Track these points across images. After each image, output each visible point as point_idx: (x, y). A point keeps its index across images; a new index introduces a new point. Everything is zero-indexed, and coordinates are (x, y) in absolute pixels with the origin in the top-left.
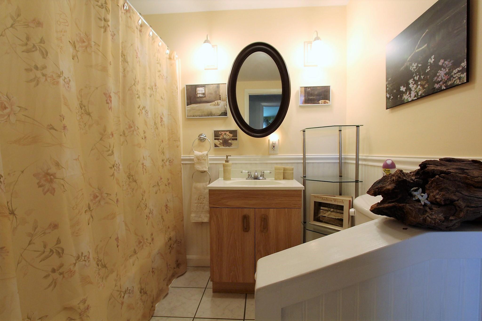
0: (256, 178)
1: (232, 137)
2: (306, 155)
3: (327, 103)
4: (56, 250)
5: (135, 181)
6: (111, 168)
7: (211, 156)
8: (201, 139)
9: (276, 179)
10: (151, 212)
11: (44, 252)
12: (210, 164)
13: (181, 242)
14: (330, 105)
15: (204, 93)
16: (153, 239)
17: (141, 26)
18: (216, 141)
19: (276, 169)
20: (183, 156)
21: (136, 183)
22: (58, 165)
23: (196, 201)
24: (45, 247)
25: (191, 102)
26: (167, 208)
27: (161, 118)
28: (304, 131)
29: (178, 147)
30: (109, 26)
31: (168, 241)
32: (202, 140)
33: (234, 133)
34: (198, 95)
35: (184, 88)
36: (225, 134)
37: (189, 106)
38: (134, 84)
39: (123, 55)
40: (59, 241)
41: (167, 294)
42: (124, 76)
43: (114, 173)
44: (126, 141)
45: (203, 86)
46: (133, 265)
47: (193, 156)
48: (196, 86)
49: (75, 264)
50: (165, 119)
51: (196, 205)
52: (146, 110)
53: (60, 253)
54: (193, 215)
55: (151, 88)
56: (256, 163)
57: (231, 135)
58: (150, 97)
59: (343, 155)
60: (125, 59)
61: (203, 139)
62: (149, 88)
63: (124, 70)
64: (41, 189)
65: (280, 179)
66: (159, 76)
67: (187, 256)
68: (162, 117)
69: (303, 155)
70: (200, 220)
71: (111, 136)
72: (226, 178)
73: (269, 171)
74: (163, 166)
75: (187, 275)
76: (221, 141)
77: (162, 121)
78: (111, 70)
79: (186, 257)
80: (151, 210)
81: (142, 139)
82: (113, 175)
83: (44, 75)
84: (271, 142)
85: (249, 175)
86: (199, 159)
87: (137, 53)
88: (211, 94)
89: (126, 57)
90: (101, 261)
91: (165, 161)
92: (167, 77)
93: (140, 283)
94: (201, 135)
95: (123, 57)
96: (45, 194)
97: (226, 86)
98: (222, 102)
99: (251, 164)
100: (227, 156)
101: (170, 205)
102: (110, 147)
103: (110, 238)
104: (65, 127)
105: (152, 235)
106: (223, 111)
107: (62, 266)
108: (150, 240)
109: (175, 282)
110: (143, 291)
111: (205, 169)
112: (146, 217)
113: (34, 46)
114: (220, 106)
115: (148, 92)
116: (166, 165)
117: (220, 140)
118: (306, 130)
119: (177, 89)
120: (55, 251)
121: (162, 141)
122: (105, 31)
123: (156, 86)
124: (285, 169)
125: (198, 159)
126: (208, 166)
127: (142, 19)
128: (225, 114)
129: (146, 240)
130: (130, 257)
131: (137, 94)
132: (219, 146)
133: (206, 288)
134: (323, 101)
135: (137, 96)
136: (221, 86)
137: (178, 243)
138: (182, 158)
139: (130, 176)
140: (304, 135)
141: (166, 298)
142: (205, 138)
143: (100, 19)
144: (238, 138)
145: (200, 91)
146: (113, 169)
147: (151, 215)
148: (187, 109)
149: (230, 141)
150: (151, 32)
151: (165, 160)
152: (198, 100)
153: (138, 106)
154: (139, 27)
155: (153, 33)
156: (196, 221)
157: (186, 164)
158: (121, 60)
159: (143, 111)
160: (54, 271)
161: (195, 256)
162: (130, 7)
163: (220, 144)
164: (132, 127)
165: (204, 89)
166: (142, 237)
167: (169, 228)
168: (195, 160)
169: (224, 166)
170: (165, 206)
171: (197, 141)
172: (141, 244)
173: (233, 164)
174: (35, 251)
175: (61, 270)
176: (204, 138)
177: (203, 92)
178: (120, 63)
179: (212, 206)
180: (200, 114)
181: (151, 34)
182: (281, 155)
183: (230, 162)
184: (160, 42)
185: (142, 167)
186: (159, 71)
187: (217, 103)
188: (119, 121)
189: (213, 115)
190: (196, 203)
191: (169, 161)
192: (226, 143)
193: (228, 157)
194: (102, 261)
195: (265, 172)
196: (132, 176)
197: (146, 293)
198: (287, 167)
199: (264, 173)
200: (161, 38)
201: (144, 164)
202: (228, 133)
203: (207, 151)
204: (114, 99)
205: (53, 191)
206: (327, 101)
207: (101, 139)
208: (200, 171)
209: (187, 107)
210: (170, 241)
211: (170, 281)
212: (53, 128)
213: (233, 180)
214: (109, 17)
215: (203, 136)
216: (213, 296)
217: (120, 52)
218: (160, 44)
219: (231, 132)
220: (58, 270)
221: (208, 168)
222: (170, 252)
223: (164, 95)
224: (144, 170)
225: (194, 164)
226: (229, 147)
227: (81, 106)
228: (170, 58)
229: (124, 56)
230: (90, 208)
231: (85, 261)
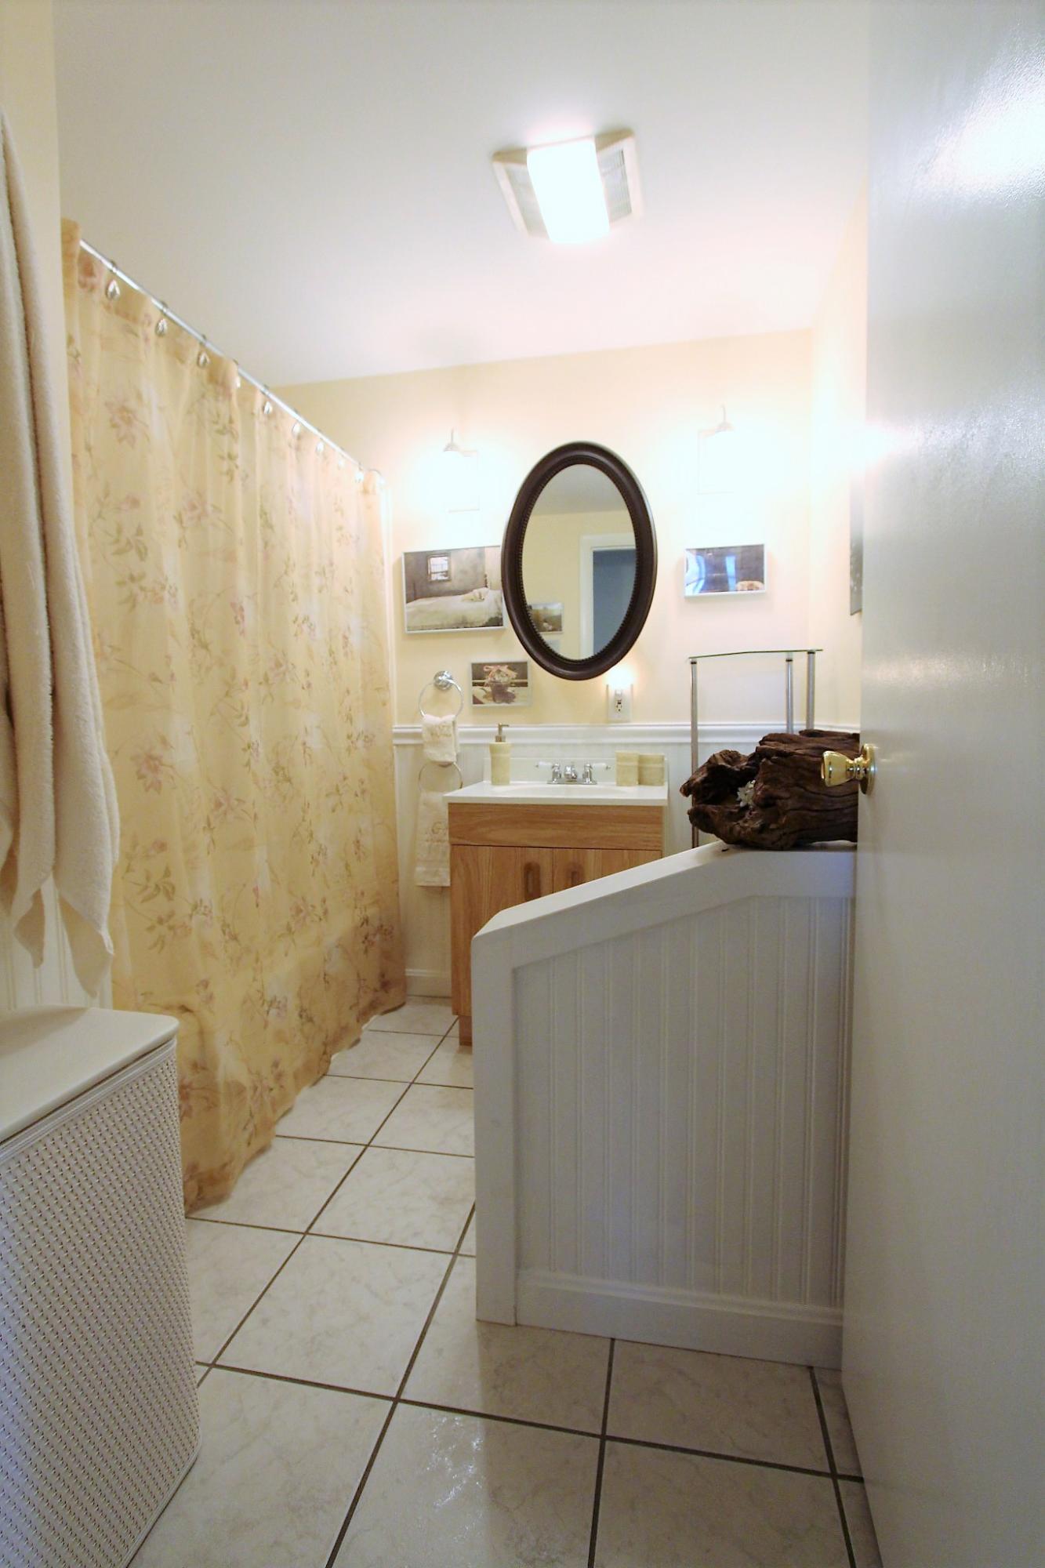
0: (572, 780)
1: (516, 678)
2: (699, 723)
3: (757, 588)
4: (164, 887)
5: (289, 780)
6: (244, 750)
7: (465, 726)
8: (440, 683)
9: (619, 784)
10: (322, 851)
11: (146, 887)
12: (462, 745)
13: (391, 932)
14: (763, 594)
15: (447, 572)
16: (326, 912)
17: (299, 438)
18: (478, 688)
19: (620, 758)
20: (398, 726)
21: (291, 783)
22: (164, 742)
23: (426, 836)
24: (148, 878)
25: (415, 594)
26: (358, 848)
27: (345, 638)
28: (694, 663)
29: (384, 704)
30: (237, 467)
31: (360, 924)
32: (442, 687)
33: (520, 668)
34: (433, 575)
35: (400, 559)
36: (499, 671)
37: (410, 604)
38: (286, 573)
39: (263, 513)
40: (167, 873)
41: (358, 1041)
42: (267, 557)
43: (249, 760)
44: (271, 694)
45: (445, 554)
46: (286, 955)
47: (420, 726)
48: (427, 556)
49: (191, 916)
50: (355, 640)
51: (427, 844)
52: (311, 625)
53: (170, 893)
54: (420, 869)
55: (322, 573)
56: (575, 745)
57: (513, 674)
58: (320, 591)
59: (796, 725)
60: (267, 521)
61: (444, 684)
62: (316, 573)
63: (266, 544)
64: (141, 781)
65: (629, 784)
66: (339, 541)
67: (407, 970)
68: (347, 634)
69: (690, 723)
70: (436, 881)
71: (244, 688)
72: (496, 781)
73: (604, 765)
74: (349, 750)
75: (405, 1010)
76: (489, 689)
77: (347, 646)
78: (241, 554)
79: (404, 972)
80: (323, 847)
81: (303, 688)
82: (248, 764)
83: (142, 589)
84: (612, 693)
85: (555, 774)
86: (436, 735)
87: (291, 502)
88: (464, 572)
89: (268, 516)
90: (228, 926)
91: (353, 738)
92: (358, 538)
93: (299, 995)
94: (441, 674)
95: (264, 516)
96: (147, 790)
97: (499, 552)
98: (490, 591)
99: (562, 745)
100: (500, 727)
101: (367, 842)
102: (242, 708)
103: (245, 885)
104: (172, 676)
105: (324, 901)
106: (493, 616)
107: (171, 915)
108: (319, 911)
109: (375, 1021)
110: (305, 1015)
111: (449, 759)
112: (311, 859)
113: (128, 542)
114: (484, 604)
115: (316, 581)
116: (356, 748)
117: (487, 685)
118: (698, 661)
119: (383, 564)
120: (161, 888)
121: (348, 692)
122: (232, 478)
123: (331, 564)
124: (642, 760)
125: (432, 734)
126: (456, 751)
127: (300, 423)
128: (497, 622)
129: (310, 908)
130: (279, 937)
131: (292, 593)
132: (483, 700)
133: (445, 1037)
134: (746, 583)
135: (292, 597)
136: (488, 553)
137: (385, 934)
138: (394, 730)
139: (278, 769)
140: (694, 673)
141: (355, 1048)
142: (451, 681)
143: (222, 458)
144: (529, 681)
145: (438, 565)
146: (249, 751)
147: (321, 858)
148: (406, 610)
149: (510, 690)
150: (320, 442)
151: (355, 735)
152: (434, 588)
153: (294, 618)
154: (294, 442)
155: (326, 444)
156: (426, 884)
157: (404, 746)
158: (259, 525)
159: (305, 627)
160: (161, 921)
161: (425, 971)
162: (275, 405)
163: (485, 697)
164: (281, 665)
165: (446, 562)
166: (304, 899)
167: (363, 894)
168: (424, 735)
169: (493, 749)
170: (354, 843)
171: (431, 690)
172: (301, 915)
173: (513, 745)
174: (135, 884)
175: (171, 923)
176: (448, 683)
177: (446, 568)
178: (259, 532)
179: (456, 840)
180: (438, 623)
181: (321, 447)
182: (637, 725)
183: (508, 741)
184: (341, 459)
185: (302, 752)
186: (340, 528)
187: (477, 595)
188: (258, 655)
189: (468, 626)
190: (427, 841)
191: (363, 738)
192: (500, 693)
193: (504, 729)
194: (231, 927)
195: (593, 765)
196: (283, 769)
197: (310, 1020)
198: (647, 753)
199: (590, 767)
200: (343, 449)
201: (307, 745)
202: (504, 669)
203: (453, 713)
204: (249, 612)
205: (157, 786)
206: (756, 583)
207: (227, 694)
208: (434, 762)
209: (405, 605)
210: (365, 925)
211: (364, 1016)
212: (156, 679)
213: (513, 784)
214: (238, 449)
215: (444, 678)
216: (460, 1051)
217: (258, 508)
218: (342, 463)
219: (512, 666)
220: (167, 921)
221: (455, 754)
222: (366, 951)
223: (351, 582)
224: (307, 757)
225: (422, 745)
226: (506, 705)
227: (194, 632)
228: (365, 492)
229: (266, 514)
230: (209, 825)
231: (204, 914)
